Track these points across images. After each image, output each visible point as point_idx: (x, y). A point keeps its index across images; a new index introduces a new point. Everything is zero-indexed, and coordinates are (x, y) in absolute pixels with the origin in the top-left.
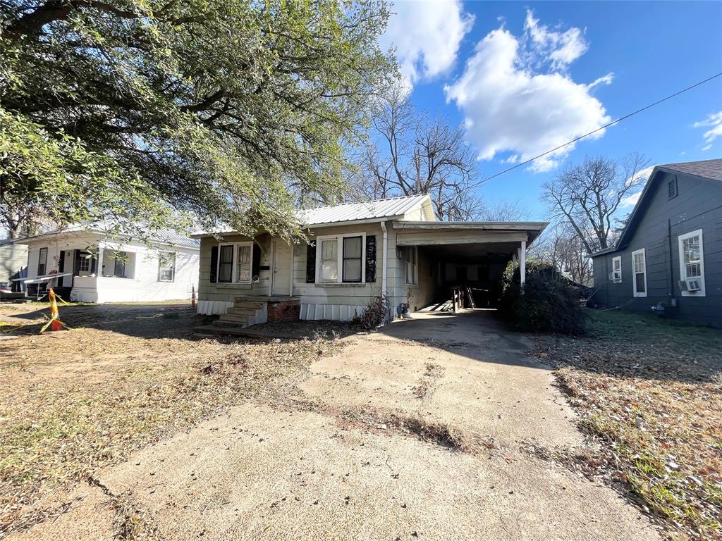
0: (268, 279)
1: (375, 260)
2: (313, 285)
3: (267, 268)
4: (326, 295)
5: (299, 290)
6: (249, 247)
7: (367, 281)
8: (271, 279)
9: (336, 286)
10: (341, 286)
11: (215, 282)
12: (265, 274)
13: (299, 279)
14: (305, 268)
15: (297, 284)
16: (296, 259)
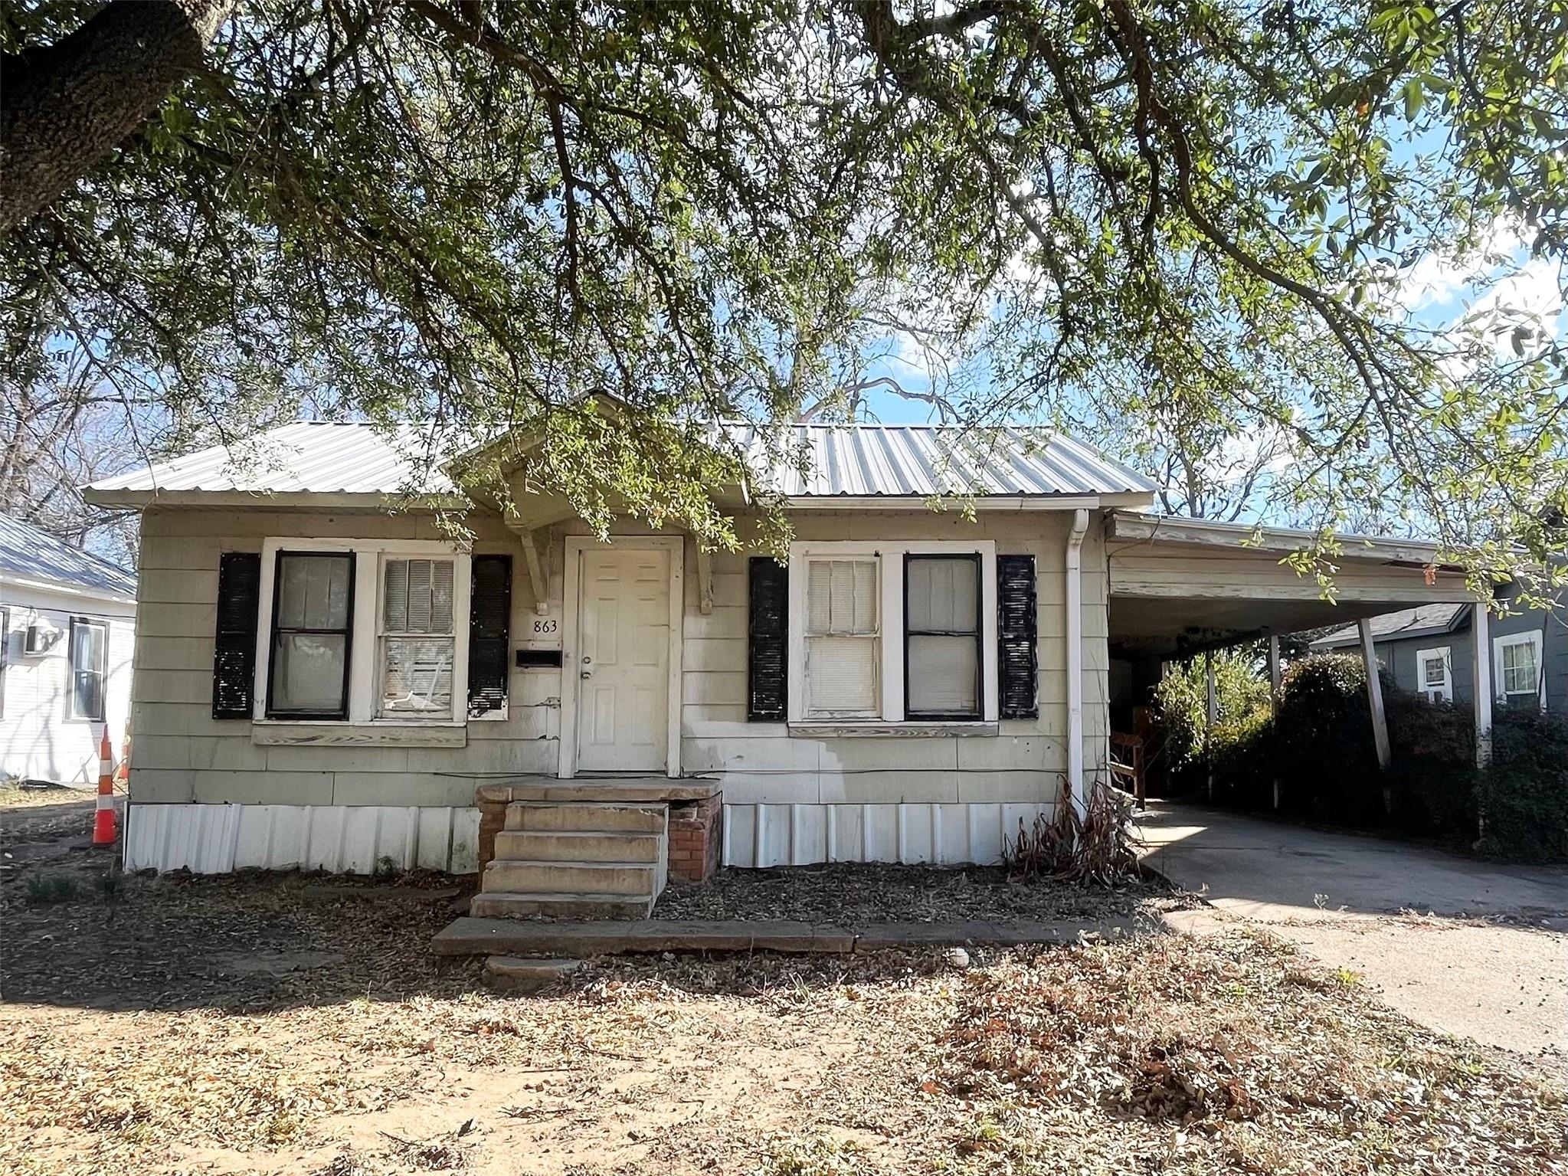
0: (554, 704)
1: (1033, 643)
2: (779, 729)
3: (553, 659)
4: (840, 767)
5: (712, 750)
6: (446, 567)
7: (1003, 716)
8: (568, 706)
9: (882, 734)
10: (900, 734)
11: (248, 714)
12: (535, 684)
13: (711, 707)
14: (741, 664)
15: (699, 724)
16: (696, 625)
